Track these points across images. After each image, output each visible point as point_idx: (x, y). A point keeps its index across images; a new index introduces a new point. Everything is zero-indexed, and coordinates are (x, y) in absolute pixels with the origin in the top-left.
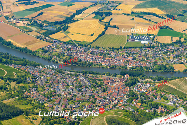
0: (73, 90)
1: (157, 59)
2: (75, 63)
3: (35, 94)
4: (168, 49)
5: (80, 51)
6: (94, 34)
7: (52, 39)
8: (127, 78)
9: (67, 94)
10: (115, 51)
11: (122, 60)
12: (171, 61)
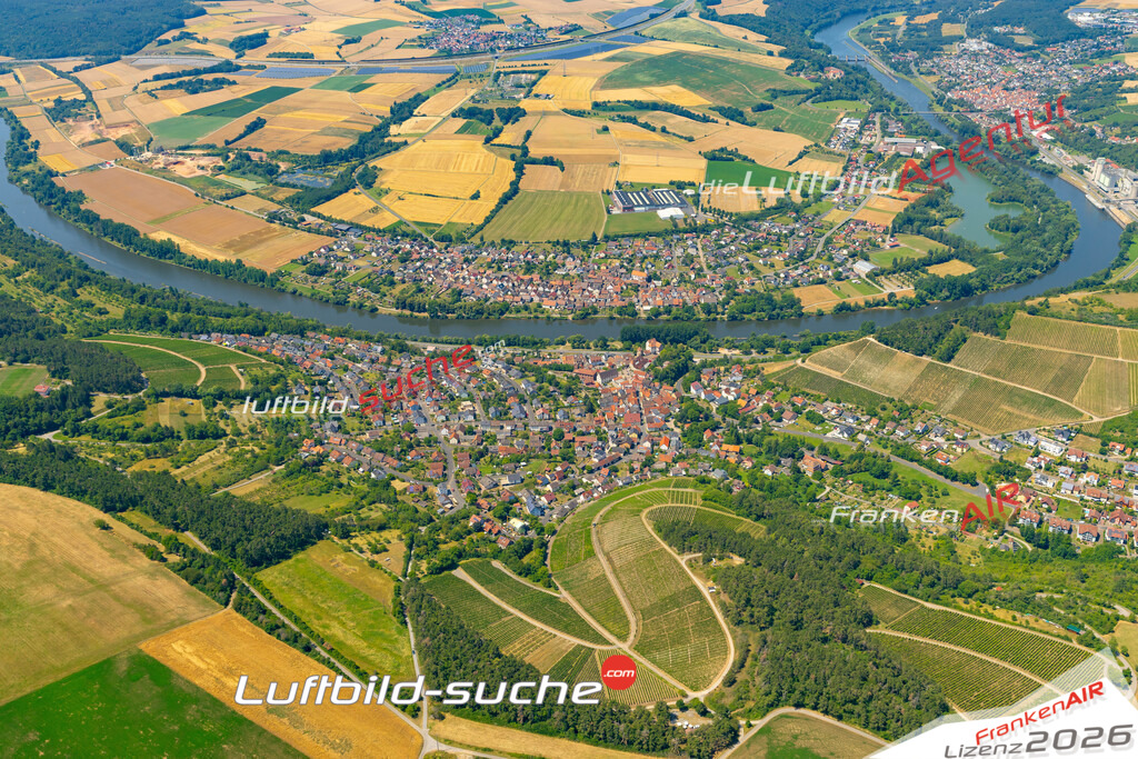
0: (475, 416)
1: (731, 271)
2: (443, 307)
3: (342, 447)
4: (760, 235)
5: (449, 260)
6: (482, 194)
7: (329, 219)
8: (655, 353)
9: (459, 432)
10: (574, 251)
11: (610, 287)
12: (782, 275)
